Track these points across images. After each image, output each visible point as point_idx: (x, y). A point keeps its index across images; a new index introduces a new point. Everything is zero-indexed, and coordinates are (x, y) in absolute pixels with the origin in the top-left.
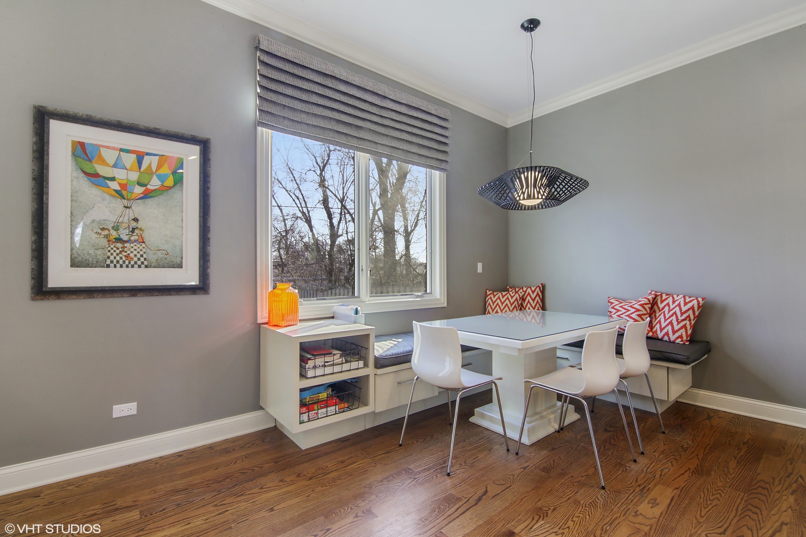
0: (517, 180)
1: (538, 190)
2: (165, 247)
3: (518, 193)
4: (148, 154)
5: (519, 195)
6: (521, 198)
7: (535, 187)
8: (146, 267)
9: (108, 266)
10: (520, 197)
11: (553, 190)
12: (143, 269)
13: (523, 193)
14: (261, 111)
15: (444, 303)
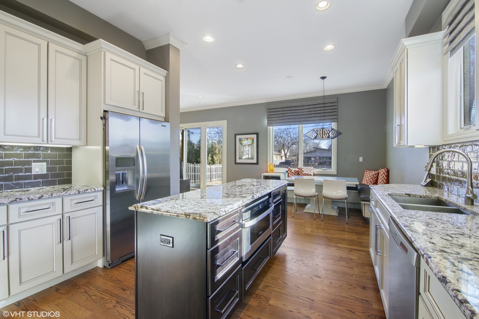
4: (248, 138)
14: (268, 123)
15: (335, 173)
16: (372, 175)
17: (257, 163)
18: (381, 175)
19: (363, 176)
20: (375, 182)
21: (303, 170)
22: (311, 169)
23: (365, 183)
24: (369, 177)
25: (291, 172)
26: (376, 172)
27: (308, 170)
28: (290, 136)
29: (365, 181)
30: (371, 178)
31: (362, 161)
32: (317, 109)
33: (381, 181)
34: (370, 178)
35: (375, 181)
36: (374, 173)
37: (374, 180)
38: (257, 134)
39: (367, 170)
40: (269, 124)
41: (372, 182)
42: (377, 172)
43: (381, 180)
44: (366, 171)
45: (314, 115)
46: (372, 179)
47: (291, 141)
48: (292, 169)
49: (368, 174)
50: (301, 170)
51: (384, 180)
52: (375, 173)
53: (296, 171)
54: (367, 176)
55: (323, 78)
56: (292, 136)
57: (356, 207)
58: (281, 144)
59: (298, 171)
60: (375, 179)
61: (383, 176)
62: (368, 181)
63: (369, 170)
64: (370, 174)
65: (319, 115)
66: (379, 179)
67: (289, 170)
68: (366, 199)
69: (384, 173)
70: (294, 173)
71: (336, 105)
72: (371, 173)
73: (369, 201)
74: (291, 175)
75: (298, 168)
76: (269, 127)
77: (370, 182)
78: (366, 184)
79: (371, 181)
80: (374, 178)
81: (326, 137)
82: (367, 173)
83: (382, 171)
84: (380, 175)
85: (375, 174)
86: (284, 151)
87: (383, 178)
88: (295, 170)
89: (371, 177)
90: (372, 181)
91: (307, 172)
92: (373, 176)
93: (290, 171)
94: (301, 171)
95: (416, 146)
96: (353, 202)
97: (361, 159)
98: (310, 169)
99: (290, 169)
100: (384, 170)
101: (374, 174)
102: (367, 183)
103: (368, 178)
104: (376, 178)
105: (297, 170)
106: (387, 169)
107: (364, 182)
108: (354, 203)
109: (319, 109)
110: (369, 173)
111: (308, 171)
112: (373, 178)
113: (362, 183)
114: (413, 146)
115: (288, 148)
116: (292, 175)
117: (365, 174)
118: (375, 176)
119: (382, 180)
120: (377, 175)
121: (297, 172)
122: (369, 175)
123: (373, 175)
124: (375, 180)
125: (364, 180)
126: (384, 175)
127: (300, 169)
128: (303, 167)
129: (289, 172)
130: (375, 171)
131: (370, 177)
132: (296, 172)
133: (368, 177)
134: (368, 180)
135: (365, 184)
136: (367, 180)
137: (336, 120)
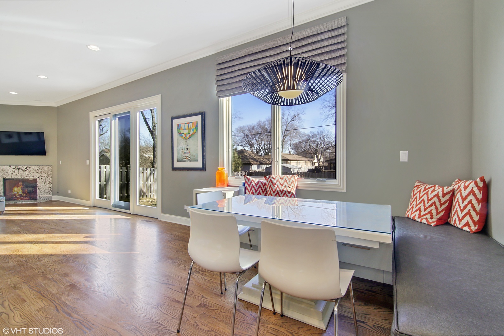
0: (279, 73)
1: (297, 82)
2: (194, 154)
3: (279, 85)
4: (190, 123)
5: (280, 86)
6: (282, 89)
7: (294, 80)
8: (191, 161)
9: (183, 161)
10: (280, 87)
11: (310, 84)
12: (190, 162)
13: (284, 85)
14: (218, 91)
15: (343, 189)
16: (434, 197)
17: (203, 169)
18: (464, 199)
19: (410, 198)
20: (443, 216)
21: (274, 181)
22: (291, 181)
23: (414, 217)
24: (426, 201)
25: (249, 186)
26: (446, 190)
28: (324, 140)
29: (414, 210)
30: (431, 205)
31: (406, 160)
33: (464, 216)
34: (427, 206)
35: (442, 213)
36: (440, 190)
37: (440, 209)
38: (203, 114)
39: (419, 182)
40: (221, 93)
41: (434, 217)
42: (451, 188)
43: (462, 211)
44: (416, 184)
46: (433, 207)
47: (325, 145)
48: (254, 179)
49: (422, 194)
50: (271, 181)
51: (473, 213)
52: (443, 191)
53: (260, 183)
54: (420, 198)
56: (326, 140)
58: (313, 149)
59: (265, 184)
60: (444, 207)
61: (470, 202)
62: (423, 213)
63: (424, 183)
64: (427, 193)
66: (456, 207)
67: (246, 182)
69: (472, 191)
70: (256, 188)
71: (343, 34)
72: (432, 192)
74: (249, 192)
75: (265, 178)
76: (221, 99)
77: (428, 216)
78: (419, 220)
79: (430, 212)
80: (441, 205)
82: (420, 191)
83: (466, 188)
84: (458, 196)
85: (444, 195)
86: (317, 157)
87: (469, 207)
88: (258, 182)
89: (431, 202)
90: (434, 212)
91: (282, 185)
92: (436, 199)
93: (249, 183)
97: (404, 156)
98: (289, 179)
99: (249, 180)
100: (473, 185)
101: (440, 194)
102: (419, 218)
103: (422, 204)
104: (447, 204)
105: (264, 181)
106: (483, 180)
107: (412, 214)
110: (425, 190)
111: (285, 183)
112: (438, 203)
113: (407, 215)
115: (322, 153)
116: (251, 193)
117: (415, 192)
118: (443, 200)
119: (466, 211)
120: (448, 197)
121: (263, 186)
122: (425, 196)
123: (437, 195)
124: (442, 211)
125: (413, 207)
126: (471, 197)
127: (269, 179)
129: (246, 185)
130: (442, 185)
131: (429, 201)
132: (260, 186)
133: (423, 200)
134: (422, 208)
135: (414, 220)
136: (419, 210)
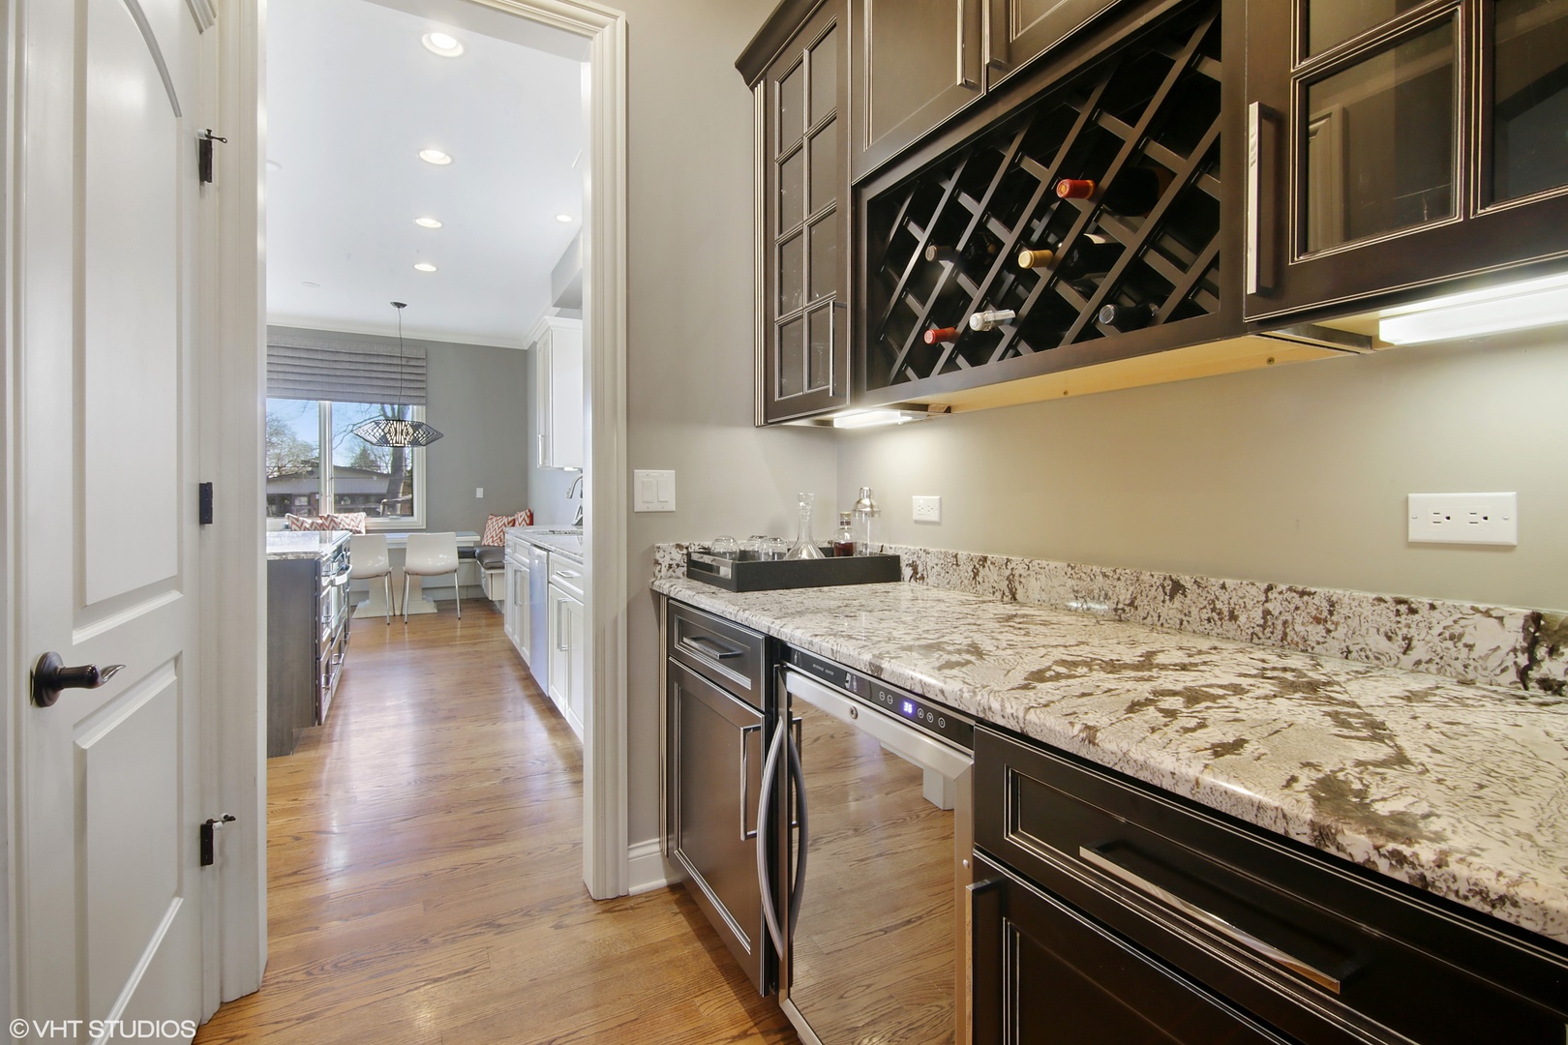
15: (422, 525)
16: (502, 525)
19: (486, 528)
21: (338, 521)
22: (358, 520)
23: (489, 542)
24: (497, 529)
25: (300, 528)
26: (510, 519)
27: (352, 520)
29: (488, 537)
30: (500, 532)
31: (482, 497)
32: (375, 368)
34: (498, 532)
36: (506, 520)
39: (492, 514)
42: (513, 518)
44: (490, 517)
45: (368, 382)
48: (306, 519)
49: (494, 524)
50: (332, 520)
52: (508, 520)
54: (493, 527)
55: (400, 305)
57: (472, 594)
62: (495, 539)
63: (495, 516)
64: (497, 523)
65: (381, 383)
67: (293, 523)
68: (494, 565)
69: (524, 519)
71: (422, 367)
72: (501, 522)
73: (503, 568)
75: (321, 518)
78: (492, 544)
81: (405, 439)
82: (492, 522)
83: (521, 517)
85: (508, 524)
88: (313, 523)
91: (349, 525)
93: (299, 524)
94: (332, 523)
95: (566, 469)
96: (469, 584)
97: (480, 493)
98: (356, 518)
99: (297, 520)
100: (524, 514)
102: (493, 541)
103: (494, 532)
105: (320, 521)
106: (530, 511)
107: (487, 541)
108: (467, 587)
109: (381, 368)
110: (496, 520)
111: (352, 523)
113: (483, 543)
114: (563, 469)
117: (489, 523)
121: (320, 526)
122: (496, 526)
123: (505, 524)
126: (523, 522)
127: (330, 519)
128: (336, 515)
130: (507, 516)
131: (499, 529)
132: (316, 527)
133: (495, 529)
134: (494, 535)
135: (489, 546)
136: (492, 537)
137: (423, 401)
